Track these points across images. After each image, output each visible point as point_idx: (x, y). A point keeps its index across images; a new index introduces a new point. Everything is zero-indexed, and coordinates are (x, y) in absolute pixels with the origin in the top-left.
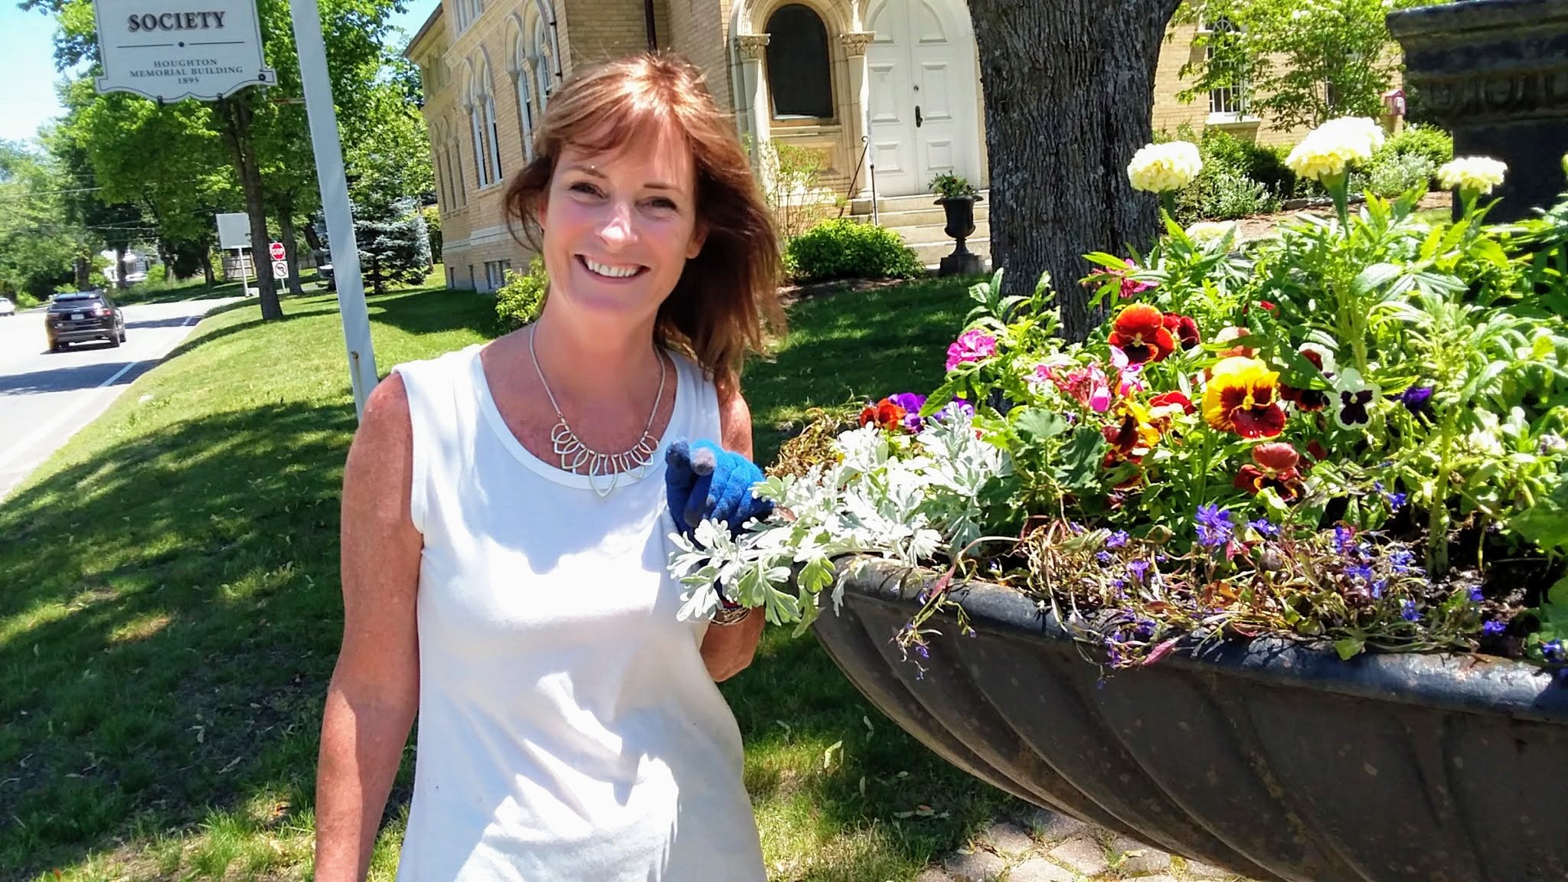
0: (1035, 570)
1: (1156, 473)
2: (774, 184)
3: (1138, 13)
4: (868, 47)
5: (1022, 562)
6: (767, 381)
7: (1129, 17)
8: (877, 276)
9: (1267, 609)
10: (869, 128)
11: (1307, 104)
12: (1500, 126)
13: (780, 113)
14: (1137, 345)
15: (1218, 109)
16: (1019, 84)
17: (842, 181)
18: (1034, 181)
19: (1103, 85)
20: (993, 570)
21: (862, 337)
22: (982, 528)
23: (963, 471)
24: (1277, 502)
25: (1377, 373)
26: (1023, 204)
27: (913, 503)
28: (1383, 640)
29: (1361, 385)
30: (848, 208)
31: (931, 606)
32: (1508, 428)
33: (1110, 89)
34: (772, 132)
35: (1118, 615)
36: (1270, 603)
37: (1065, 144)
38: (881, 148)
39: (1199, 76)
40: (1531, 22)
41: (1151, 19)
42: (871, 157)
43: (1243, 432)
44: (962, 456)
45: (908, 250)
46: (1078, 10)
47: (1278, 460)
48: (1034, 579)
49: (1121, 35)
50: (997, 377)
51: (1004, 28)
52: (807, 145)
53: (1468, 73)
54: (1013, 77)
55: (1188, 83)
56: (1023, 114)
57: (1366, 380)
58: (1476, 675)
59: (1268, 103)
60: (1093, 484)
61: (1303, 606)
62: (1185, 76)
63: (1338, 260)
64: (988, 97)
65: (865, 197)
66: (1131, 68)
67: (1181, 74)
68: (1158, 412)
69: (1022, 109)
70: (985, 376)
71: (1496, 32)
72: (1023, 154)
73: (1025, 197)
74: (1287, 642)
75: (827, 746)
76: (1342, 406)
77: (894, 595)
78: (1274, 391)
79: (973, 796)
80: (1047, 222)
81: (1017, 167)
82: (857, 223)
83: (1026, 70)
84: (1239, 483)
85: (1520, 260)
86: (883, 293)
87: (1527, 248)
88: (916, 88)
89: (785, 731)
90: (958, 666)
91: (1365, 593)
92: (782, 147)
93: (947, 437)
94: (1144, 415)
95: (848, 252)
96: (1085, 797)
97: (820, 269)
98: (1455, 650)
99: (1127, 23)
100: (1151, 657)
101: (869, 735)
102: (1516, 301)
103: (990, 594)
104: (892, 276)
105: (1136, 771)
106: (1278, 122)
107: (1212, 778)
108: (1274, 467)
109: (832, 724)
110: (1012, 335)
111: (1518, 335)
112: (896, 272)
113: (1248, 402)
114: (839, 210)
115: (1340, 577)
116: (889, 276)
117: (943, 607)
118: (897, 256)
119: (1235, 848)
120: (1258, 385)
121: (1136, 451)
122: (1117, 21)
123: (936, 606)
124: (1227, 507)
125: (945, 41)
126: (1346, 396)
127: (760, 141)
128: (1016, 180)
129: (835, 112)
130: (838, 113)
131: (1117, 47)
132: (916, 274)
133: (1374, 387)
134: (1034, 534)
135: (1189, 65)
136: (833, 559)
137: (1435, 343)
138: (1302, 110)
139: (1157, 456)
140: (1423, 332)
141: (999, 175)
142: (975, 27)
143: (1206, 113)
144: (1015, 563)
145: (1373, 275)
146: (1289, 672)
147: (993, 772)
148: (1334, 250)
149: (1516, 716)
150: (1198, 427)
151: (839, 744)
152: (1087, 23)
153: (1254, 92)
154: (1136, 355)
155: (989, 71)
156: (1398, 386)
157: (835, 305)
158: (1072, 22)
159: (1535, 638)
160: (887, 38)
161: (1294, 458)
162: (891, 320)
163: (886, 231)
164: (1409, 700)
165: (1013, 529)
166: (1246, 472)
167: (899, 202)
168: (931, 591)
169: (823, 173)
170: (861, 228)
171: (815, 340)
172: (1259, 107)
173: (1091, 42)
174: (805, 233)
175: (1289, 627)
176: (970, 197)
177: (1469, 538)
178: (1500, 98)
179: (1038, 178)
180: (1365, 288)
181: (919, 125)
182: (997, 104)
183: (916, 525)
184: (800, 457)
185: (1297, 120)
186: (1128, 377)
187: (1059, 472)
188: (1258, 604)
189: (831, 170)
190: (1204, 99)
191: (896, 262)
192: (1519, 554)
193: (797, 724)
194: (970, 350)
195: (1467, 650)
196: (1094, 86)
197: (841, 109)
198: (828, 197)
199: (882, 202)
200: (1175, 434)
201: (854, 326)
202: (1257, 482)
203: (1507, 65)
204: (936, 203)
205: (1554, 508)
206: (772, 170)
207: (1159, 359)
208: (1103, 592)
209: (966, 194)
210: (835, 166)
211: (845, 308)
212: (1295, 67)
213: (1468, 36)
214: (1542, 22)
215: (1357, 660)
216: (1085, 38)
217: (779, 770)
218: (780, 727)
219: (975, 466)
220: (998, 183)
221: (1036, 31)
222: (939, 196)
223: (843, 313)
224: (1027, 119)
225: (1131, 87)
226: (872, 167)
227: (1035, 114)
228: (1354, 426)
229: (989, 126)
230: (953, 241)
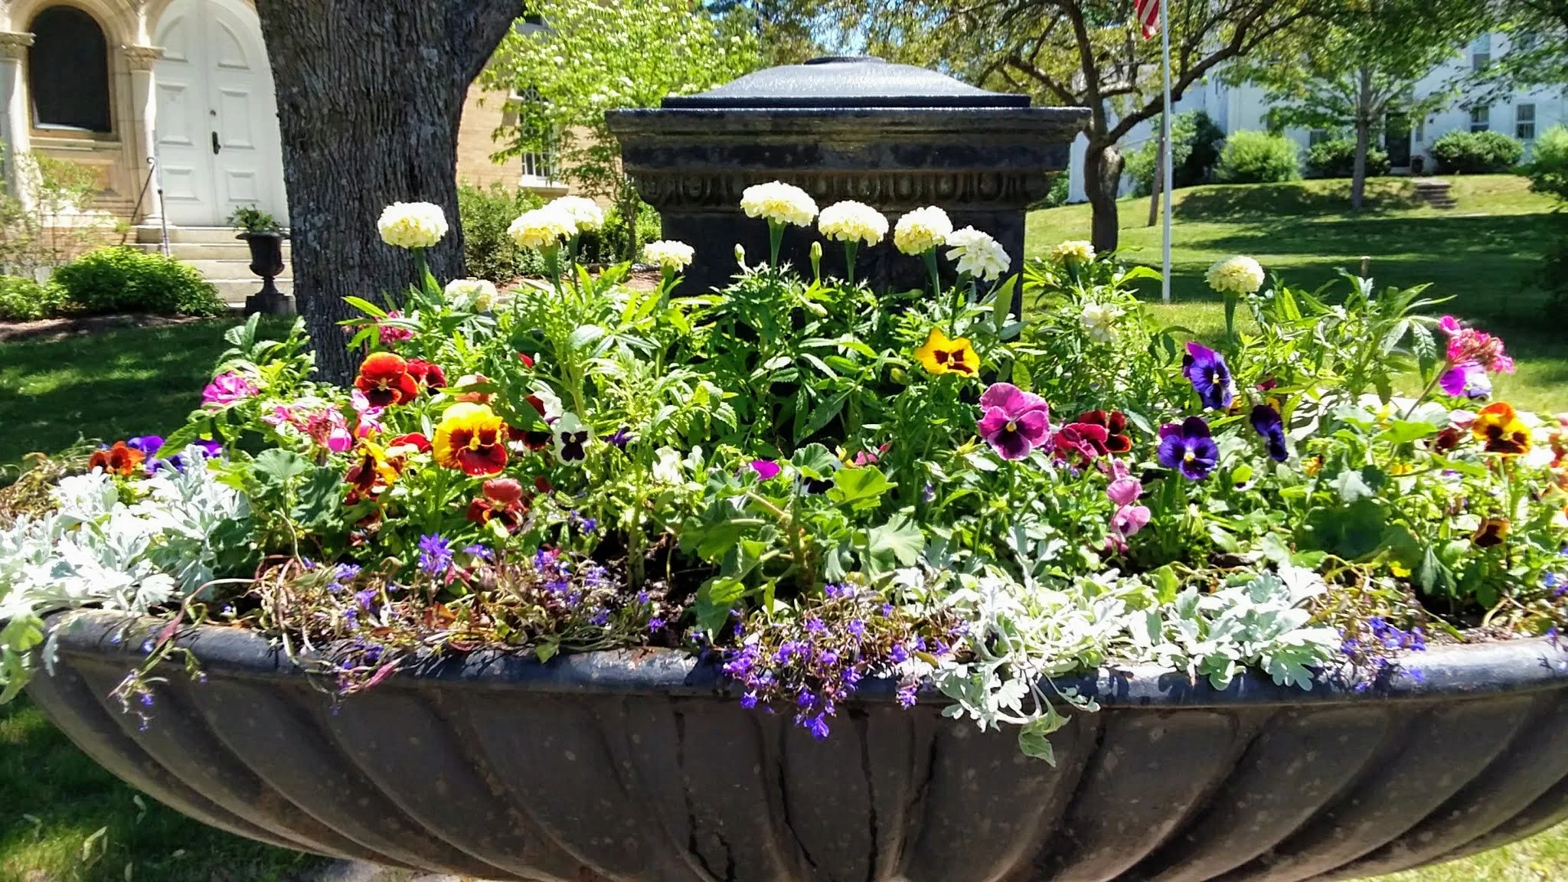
0: (268, 609)
1: (395, 509)
2: (35, 202)
3: (440, 72)
4: (156, 64)
5: (255, 602)
6: (22, 426)
7: (431, 74)
8: (169, 312)
9: (484, 626)
10: (156, 149)
11: (608, 177)
12: (697, 217)
13: (43, 120)
14: (381, 389)
15: (531, 172)
16: (319, 124)
17: (124, 205)
18: (338, 224)
19: (406, 136)
20: (226, 613)
21: (150, 379)
22: (216, 571)
23: (195, 514)
24: (501, 531)
25: (593, 417)
26: (327, 247)
27: (136, 550)
28: (576, 643)
29: (579, 427)
30: (132, 234)
31: (157, 654)
32: (688, 463)
33: (413, 141)
34: (32, 142)
35: (349, 645)
36: (485, 620)
37: (369, 191)
38: (172, 172)
39: (511, 139)
40: (714, 133)
41: (453, 80)
42: (159, 181)
43: (468, 469)
44: (196, 499)
45: (207, 286)
46: (379, 60)
47: (505, 493)
48: (268, 620)
49: (423, 90)
50: (247, 420)
51: (302, 66)
52: (77, 160)
53: (667, 170)
54: (311, 116)
55: (502, 144)
56: (323, 155)
57: (583, 423)
58: (643, 663)
59: (574, 171)
60: (334, 523)
61: (511, 620)
62: (499, 138)
63: (556, 320)
64: (285, 133)
65: (152, 224)
66: (433, 124)
67: (495, 136)
68: (394, 452)
69: (322, 150)
70: (233, 417)
71: (688, 137)
72: (324, 196)
73: (328, 240)
74: (498, 652)
75: (86, 836)
76: (563, 445)
77: (115, 647)
78: (499, 433)
79: (258, 864)
80: (353, 267)
81: (319, 209)
82: (144, 253)
83: (325, 111)
84: (473, 515)
85: (707, 327)
86: (177, 330)
87: (710, 319)
88: (213, 113)
89: (34, 826)
90: (193, 714)
91: (563, 604)
92: (45, 160)
93: (181, 480)
94: (383, 455)
95: (132, 284)
96: (330, 830)
97: (97, 301)
98: (629, 645)
99: (429, 80)
100: (375, 679)
101: (140, 816)
102: (704, 360)
103: (222, 637)
104: (188, 313)
105: (375, 793)
106: (583, 191)
107: (441, 787)
108: (502, 500)
109: (95, 810)
110: (261, 376)
111: (686, 386)
112: (193, 309)
113: (475, 443)
114: (121, 237)
115: (543, 594)
116: (185, 313)
117: (170, 654)
118: (194, 292)
119: (466, 851)
120: (484, 428)
121: (376, 489)
122: (419, 77)
123: (163, 654)
124: (460, 538)
125: (246, 68)
126: (565, 436)
127: (16, 151)
128: (319, 220)
129: (113, 127)
130: (117, 130)
131: (419, 101)
132: (217, 312)
133: (590, 429)
134: (268, 574)
135: (501, 129)
136: (44, 616)
137: (629, 393)
138: (603, 183)
139: (394, 493)
140: (618, 382)
141: (300, 215)
142: (272, 61)
143: (519, 176)
144: (249, 604)
145: (584, 334)
146: (499, 678)
147: (238, 821)
148: (551, 311)
149: (672, 693)
150: (429, 465)
151: (102, 831)
152: (388, 74)
153: (560, 160)
154: (377, 398)
155: (286, 107)
156: (611, 428)
157: (116, 341)
158: (374, 71)
159: (691, 631)
160: (179, 56)
161: (518, 492)
162: (185, 361)
163: (180, 263)
164: (594, 690)
165: (248, 571)
166: (476, 505)
167: (194, 233)
168: (157, 639)
169: (99, 193)
170: (150, 258)
171: (88, 380)
172: (565, 176)
173: (393, 92)
174: (78, 259)
175: (502, 640)
176: (276, 234)
177: (661, 553)
178: (694, 193)
179: (342, 220)
180: (577, 346)
181: (216, 152)
182: (295, 142)
183: (140, 573)
184: (14, 507)
185: (600, 191)
186: (366, 420)
187: (296, 512)
188: (475, 623)
189: (109, 191)
190: (516, 161)
191: (192, 299)
192: (695, 565)
193: (50, 815)
194: (230, 393)
195: (640, 644)
196: (396, 137)
197: (121, 125)
198: (107, 221)
199: (174, 231)
200: (413, 472)
201: (138, 366)
202: (485, 515)
203: (698, 166)
204: (239, 237)
205: (699, 525)
206: (32, 185)
207: (403, 402)
208: (334, 623)
209: (272, 230)
210: (115, 187)
211: (127, 345)
212: (596, 142)
213: (668, 138)
214: (722, 134)
215: (553, 661)
216: (387, 88)
217: (24, 872)
218: (27, 822)
219: (209, 509)
220: (299, 223)
221: (336, 74)
222: (242, 230)
223: (125, 351)
224: (327, 161)
225: (434, 143)
226: (160, 192)
227: (336, 156)
228: (574, 463)
229: (287, 163)
230: (260, 279)
